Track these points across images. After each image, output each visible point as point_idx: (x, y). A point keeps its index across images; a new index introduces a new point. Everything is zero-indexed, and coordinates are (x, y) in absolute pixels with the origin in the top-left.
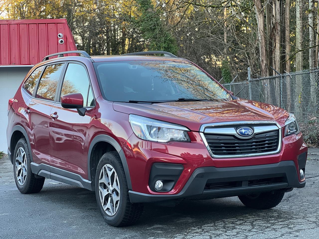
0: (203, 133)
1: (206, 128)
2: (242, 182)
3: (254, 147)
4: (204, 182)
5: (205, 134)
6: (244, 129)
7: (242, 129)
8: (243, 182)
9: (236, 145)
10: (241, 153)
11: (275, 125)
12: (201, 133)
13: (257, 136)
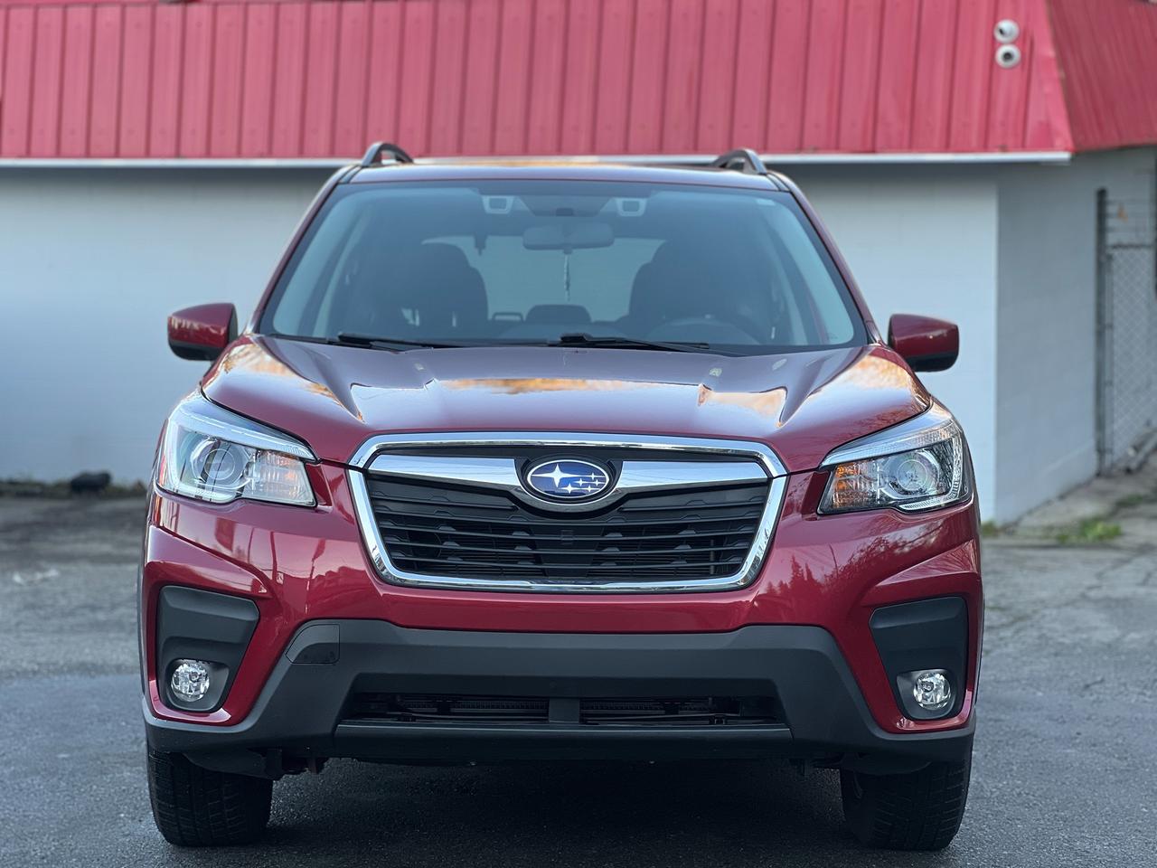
0: (364, 471)
1: (382, 451)
2: (546, 700)
3: (614, 551)
4: (340, 687)
5: (370, 478)
6: (564, 468)
7: (550, 469)
8: (552, 703)
9: (517, 535)
10: (542, 575)
11: (754, 458)
12: (354, 475)
13: (632, 504)
